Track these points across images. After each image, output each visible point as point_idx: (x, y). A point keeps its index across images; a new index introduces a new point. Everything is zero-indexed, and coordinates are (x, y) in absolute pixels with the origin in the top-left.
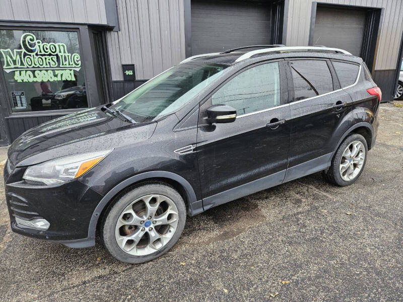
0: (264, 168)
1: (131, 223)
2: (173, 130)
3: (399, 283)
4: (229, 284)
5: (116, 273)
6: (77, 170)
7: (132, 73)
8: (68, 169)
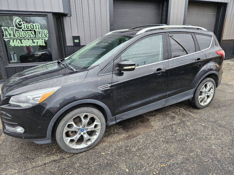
0: (152, 98)
1: (72, 129)
2: (98, 75)
3: (231, 167)
4: (130, 166)
5: (64, 158)
6: (39, 99)
7: (78, 41)
8: (34, 98)
